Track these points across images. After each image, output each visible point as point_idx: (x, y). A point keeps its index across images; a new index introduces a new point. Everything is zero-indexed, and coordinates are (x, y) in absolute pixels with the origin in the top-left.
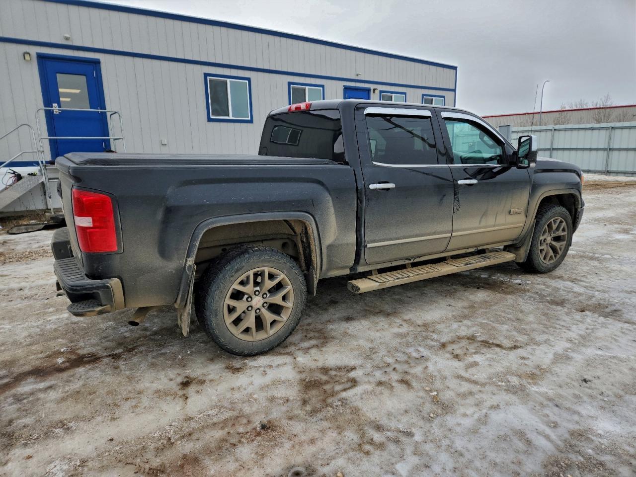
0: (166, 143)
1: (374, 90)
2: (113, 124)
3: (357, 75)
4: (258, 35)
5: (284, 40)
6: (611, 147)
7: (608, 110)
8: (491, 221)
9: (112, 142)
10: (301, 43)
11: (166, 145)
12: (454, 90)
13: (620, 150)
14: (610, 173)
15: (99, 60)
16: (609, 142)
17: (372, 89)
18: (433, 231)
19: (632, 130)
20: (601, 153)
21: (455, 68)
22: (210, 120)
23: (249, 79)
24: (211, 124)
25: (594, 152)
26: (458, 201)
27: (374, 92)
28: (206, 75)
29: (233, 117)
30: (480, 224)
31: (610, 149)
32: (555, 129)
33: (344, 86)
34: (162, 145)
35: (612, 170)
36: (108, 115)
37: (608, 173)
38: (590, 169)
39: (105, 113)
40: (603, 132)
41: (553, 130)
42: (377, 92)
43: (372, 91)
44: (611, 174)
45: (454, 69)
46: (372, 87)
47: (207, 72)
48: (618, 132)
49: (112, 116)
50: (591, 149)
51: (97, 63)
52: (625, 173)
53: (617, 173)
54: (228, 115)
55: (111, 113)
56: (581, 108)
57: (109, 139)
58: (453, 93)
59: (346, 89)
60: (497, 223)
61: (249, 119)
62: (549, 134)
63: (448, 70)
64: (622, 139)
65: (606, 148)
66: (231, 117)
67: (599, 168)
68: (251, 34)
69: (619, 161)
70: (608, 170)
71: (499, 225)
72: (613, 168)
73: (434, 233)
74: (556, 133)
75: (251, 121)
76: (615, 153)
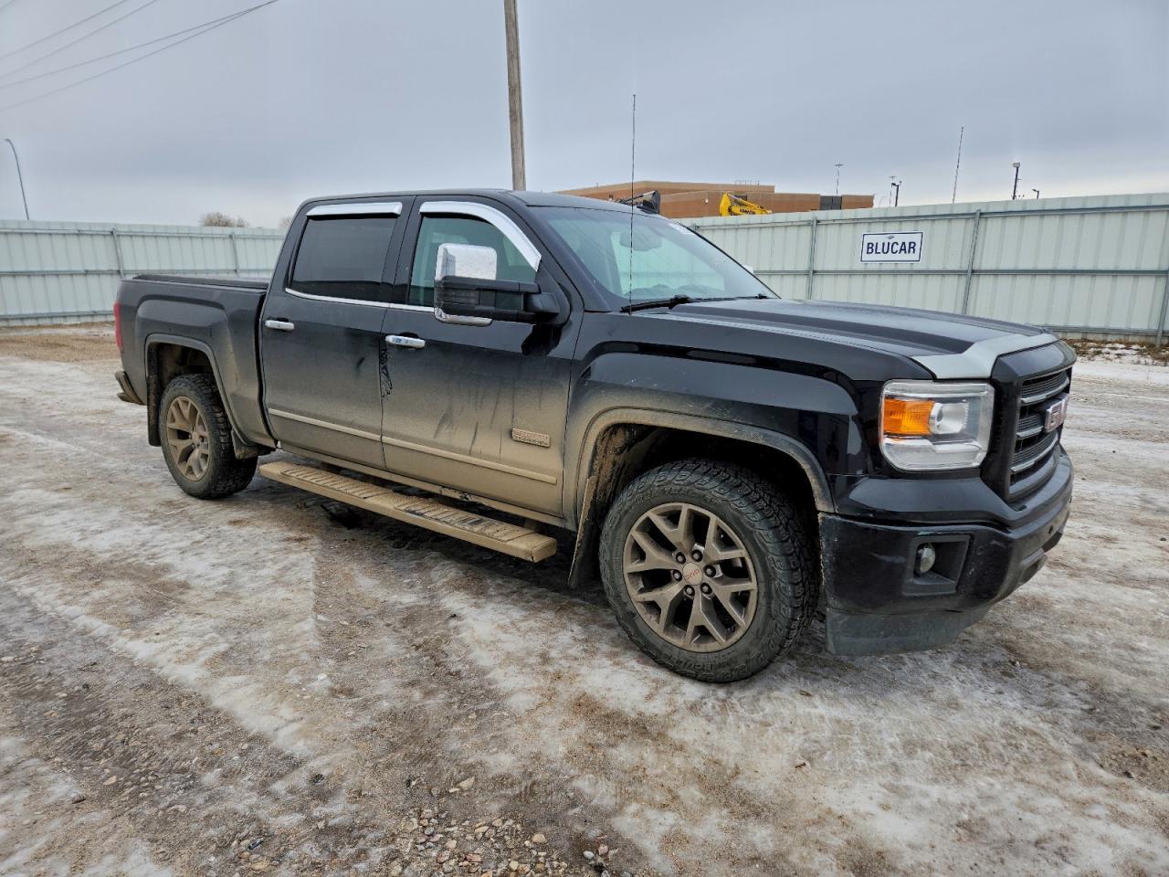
8: (461, 438)
18: (350, 419)
26: (387, 375)
30: (435, 436)
60: (477, 448)
71: (480, 455)
73: (351, 425)
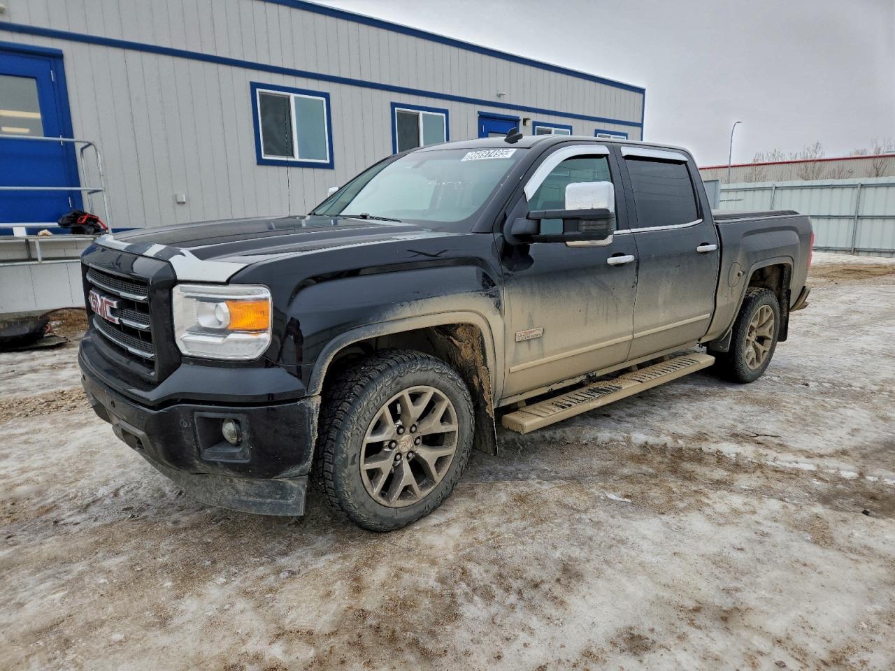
0: (184, 201)
1: (525, 120)
2: (87, 165)
3: (499, 96)
4: (342, 23)
5: (384, 33)
6: (860, 215)
7: (818, 164)
9: (85, 196)
10: (412, 40)
11: (184, 203)
12: (641, 125)
13: (873, 218)
14: (859, 251)
15: (61, 51)
16: (857, 207)
17: (521, 118)
19: (891, 189)
20: (844, 223)
21: (642, 91)
22: (261, 162)
23: (327, 96)
24: (264, 169)
25: (834, 222)
27: (524, 124)
28: (254, 86)
29: (300, 158)
31: (858, 216)
32: (776, 187)
33: (479, 112)
34: (179, 203)
35: (861, 247)
36: (78, 147)
37: (855, 251)
38: (829, 246)
39: (72, 144)
40: (848, 191)
41: (774, 188)
42: (529, 123)
43: (521, 123)
44: (860, 253)
45: (640, 93)
46: (522, 115)
47: (256, 80)
48: (870, 191)
49: (84, 151)
50: (829, 217)
51: (57, 57)
52: (880, 252)
53: (869, 252)
54: (293, 155)
55: (83, 145)
56: (774, 161)
57: (80, 192)
58: (640, 129)
59: (483, 117)
61: (328, 161)
62: (768, 194)
63: (632, 93)
64: (874, 202)
65: (852, 215)
66: (297, 158)
67: (842, 245)
68: (330, 20)
69: (871, 235)
70: (856, 247)
72: (863, 245)
74: (778, 192)
75: (330, 166)
76: (866, 223)
